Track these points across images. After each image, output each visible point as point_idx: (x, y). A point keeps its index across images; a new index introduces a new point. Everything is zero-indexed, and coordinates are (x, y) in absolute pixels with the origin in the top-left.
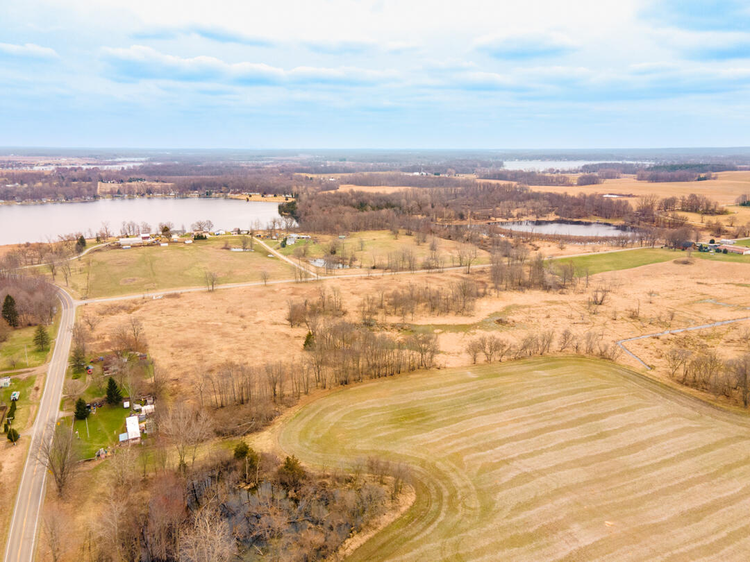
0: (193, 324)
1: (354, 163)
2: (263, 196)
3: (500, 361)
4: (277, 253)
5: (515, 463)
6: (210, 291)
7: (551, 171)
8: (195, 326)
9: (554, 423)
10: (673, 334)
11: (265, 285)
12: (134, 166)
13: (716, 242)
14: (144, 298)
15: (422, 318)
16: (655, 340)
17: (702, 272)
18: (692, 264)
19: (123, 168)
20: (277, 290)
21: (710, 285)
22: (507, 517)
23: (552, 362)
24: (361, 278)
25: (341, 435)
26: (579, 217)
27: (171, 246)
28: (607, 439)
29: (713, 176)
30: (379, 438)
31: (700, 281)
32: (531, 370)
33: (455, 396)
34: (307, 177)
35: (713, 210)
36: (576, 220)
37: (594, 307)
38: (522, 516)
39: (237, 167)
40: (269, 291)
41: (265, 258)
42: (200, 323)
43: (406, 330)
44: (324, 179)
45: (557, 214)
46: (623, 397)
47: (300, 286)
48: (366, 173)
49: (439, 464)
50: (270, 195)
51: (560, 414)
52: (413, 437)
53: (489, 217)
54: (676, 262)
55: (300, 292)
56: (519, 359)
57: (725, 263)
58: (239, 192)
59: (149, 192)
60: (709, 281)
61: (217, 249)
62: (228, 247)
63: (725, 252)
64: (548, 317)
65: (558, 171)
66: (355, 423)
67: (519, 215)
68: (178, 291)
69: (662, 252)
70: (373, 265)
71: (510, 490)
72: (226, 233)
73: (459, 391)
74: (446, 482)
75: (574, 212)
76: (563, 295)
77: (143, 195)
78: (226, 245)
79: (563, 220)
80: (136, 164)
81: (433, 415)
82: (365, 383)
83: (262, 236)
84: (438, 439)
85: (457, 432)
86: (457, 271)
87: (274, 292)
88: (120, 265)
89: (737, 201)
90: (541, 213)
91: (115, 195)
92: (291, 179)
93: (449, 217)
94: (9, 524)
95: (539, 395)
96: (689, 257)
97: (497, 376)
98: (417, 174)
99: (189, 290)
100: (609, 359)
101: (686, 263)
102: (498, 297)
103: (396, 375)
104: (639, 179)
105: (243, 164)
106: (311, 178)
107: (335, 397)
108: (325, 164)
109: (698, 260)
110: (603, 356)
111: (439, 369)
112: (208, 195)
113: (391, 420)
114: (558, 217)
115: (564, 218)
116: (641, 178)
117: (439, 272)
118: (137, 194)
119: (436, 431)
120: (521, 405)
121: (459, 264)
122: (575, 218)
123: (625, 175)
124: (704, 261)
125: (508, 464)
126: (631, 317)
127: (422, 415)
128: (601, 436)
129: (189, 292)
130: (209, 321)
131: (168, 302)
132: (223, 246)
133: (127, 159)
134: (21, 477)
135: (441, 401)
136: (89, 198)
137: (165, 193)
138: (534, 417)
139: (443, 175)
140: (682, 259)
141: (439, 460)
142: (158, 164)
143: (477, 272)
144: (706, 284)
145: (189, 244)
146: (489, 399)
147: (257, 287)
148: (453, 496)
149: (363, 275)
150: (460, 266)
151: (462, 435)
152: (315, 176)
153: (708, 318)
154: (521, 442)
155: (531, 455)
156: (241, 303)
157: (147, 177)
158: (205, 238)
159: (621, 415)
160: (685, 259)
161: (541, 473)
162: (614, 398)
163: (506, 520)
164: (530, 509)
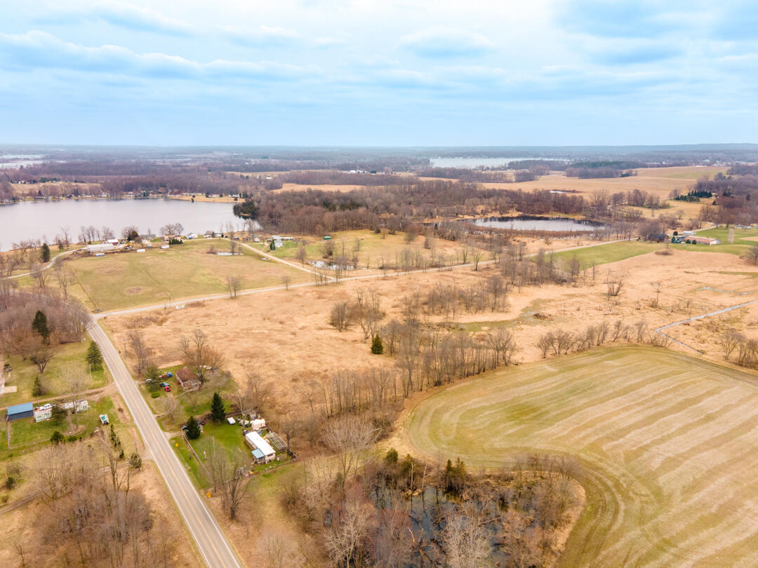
0: (238, 333)
1: (278, 161)
2: (207, 197)
3: (566, 354)
4: (269, 256)
5: (654, 449)
6: (232, 298)
7: (482, 168)
8: (242, 335)
9: (660, 409)
10: (699, 320)
11: (287, 290)
12: (34, 165)
13: (679, 233)
14: (165, 308)
15: (462, 316)
16: (687, 327)
17: (684, 262)
18: (671, 254)
19: (22, 167)
20: (301, 294)
21: (697, 274)
22: (682, 501)
23: (613, 352)
24: (378, 279)
25: (472, 435)
26: (541, 213)
27: (148, 252)
28: (717, 420)
29: (634, 173)
30: (510, 435)
31: (687, 270)
32: (600, 361)
33: (552, 389)
34: (242, 176)
35: (656, 204)
36: (538, 216)
37: (613, 298)
38: (696, 497)
39: (153, 166)
40: (294, 296)
41: (260, 261)
42: (245, 332)
43: (453, 328)
44: (260, 177)
45: (518, 210)
46: (700, 381)
47: (323, 289)
48: (303, 172)
49: (582, 455)
50: (215, 196)
51: (659, 400)
52: (541, 432)
53: (457, 215)
54: (657, 253)
55: (326, 295)
56: (581, 351)
57: (700, 253)
58: (178, 193)
59: (76, 194)
60: (694, 270)
61: (202, 253)
62: (213, 251)
63: (694, 242)
64: (578, 310)
65: (488, 168)
66: (477, 423)
67: (484, 212)
68: (200, 299)
69: (639, 244)
70: (381, 265)
71: (667, 475)
72: (200, 237)
73: (553, 385)
74: (601, 472)
75: (536, 208)
76: (576, 289)
77: (70, 197)
78: (212, 249)
79: (525, 216)
80: (36, 162)
81: (544, 410)
82: (456, 384)
83: (241, 239)
84: (566, 432)
85: (579, 424)
86: (464, 269)
87: (298, 295)
88: (111, 273)
89: (670, 196)
90: (503, 210)
91: (37, 197)
92: (225, 178)
93: (419, 215)
94: (198, 553)
95: (629, 383)
96: (667, 248)
97: (574, 368)
98: (354, 172)
99: (211, 298)
100: (662, 346)
101: (665, 254)
102: (519, 292)
103: (481, 373)
104: (568, 176)
105: (159, 162)
106: (247, 177)
107: (437, 399)
108: (249, 162)
109: (675, 251)
110: (655, 344)
111: (517, 365)
112: (145, 196)
113: (509, 417)
114: (520, 213)
115: (527, 214)
116: (570, 175)
117: (448, 270)
118: (63, 195)
119: (559, 425)
120: (618, 394)
121: (463, 262)
122: (537, 213)
123: (554, 172)
124: (681, 252)
125: (647, 450)
126: (652, 306)
127: (534, 410)
128: (709, 418)
129: (212, 300)
130: (252, 329)
131: (193, 310)
132: (209, 250)
133: (19, 157)
134: (174, 503)
135: (542, 396)
136: (7, 201)
137: (95, 194)
138: (639, 404)
139: (380, 173)
140: (662, 250)
141: (581, 452)
142: (61, 162)
143: (484, 269)
144: (693, 273)
145: (167, 249)
146: (586, 391)
147: (278, 292)
148: (617, 485)
149: (379, 276)
150: (463, 264)
151: (586, 426)
152: (250, 175)
153: (717, 304)
154: (644, 429)
155: (663, 440)
156: (272, 309)
157: (61, 177)
158: (181, 243)
159: (711, 398)
160: (665, 250)
161: (685, 456)
162: (694, 383)
163: (683, 504)
164: (698, 491)
